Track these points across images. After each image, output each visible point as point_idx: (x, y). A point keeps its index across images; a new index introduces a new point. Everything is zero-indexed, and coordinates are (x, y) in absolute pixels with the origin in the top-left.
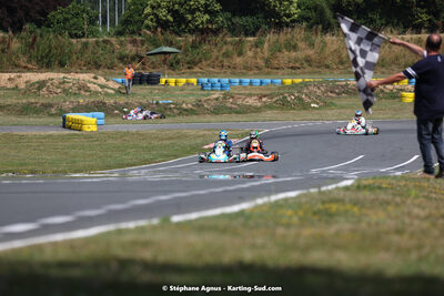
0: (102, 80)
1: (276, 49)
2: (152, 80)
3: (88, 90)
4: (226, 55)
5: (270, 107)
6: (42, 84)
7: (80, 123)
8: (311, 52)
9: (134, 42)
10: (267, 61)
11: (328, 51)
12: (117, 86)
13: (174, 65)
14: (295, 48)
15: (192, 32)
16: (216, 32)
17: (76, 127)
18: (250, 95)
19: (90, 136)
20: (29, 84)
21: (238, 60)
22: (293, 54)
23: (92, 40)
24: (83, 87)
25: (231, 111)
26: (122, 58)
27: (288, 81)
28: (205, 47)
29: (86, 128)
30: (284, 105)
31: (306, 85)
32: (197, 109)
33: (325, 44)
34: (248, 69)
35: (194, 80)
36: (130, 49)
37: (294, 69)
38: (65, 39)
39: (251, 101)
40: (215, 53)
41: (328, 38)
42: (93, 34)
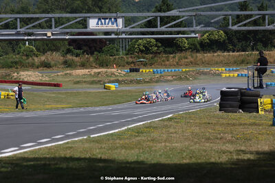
0: (120, 71)
1: (180, 59)
2: (137, 70)
3: (114, 75)
4: (163, 61)
5: (176, 80)
6: (99, 73)
7: (110, 87)
8: (192, 59)
9: (131, 57)
10: (177, 63)
11: (198, 59)
12: (124, 73)
13: (145, 65)
14: (187, 58)
15: (151, 53)
16: (159, 53)
17: (109, 88)
18: (169, 76)
19: (113, 92)
20: (95, 73)
21: (167, 63)
22: (186, 60)
23: (117, 57)
24: (113, 74)
25: (162, 81)
26: (127, 63)
27: (184, 70)
28: (156, 58)
29: (112, 89)
30: (180, 79)
31: (189, 71)
32: (151, 81)
33: (197, 57)
34: (170, 66)
35: (151, 70)
36: (130, 60)
37: (186, 65)
38: (108, 57)
39: (169, 78)
40: (159, 60)
41: (198, 55)
42: (118, 55)
